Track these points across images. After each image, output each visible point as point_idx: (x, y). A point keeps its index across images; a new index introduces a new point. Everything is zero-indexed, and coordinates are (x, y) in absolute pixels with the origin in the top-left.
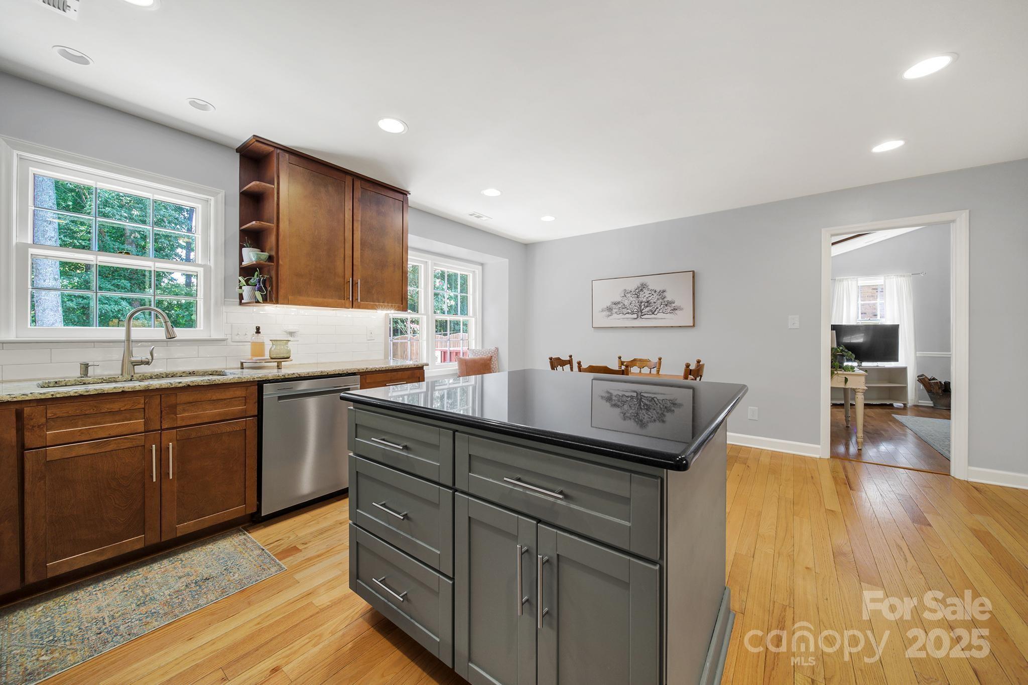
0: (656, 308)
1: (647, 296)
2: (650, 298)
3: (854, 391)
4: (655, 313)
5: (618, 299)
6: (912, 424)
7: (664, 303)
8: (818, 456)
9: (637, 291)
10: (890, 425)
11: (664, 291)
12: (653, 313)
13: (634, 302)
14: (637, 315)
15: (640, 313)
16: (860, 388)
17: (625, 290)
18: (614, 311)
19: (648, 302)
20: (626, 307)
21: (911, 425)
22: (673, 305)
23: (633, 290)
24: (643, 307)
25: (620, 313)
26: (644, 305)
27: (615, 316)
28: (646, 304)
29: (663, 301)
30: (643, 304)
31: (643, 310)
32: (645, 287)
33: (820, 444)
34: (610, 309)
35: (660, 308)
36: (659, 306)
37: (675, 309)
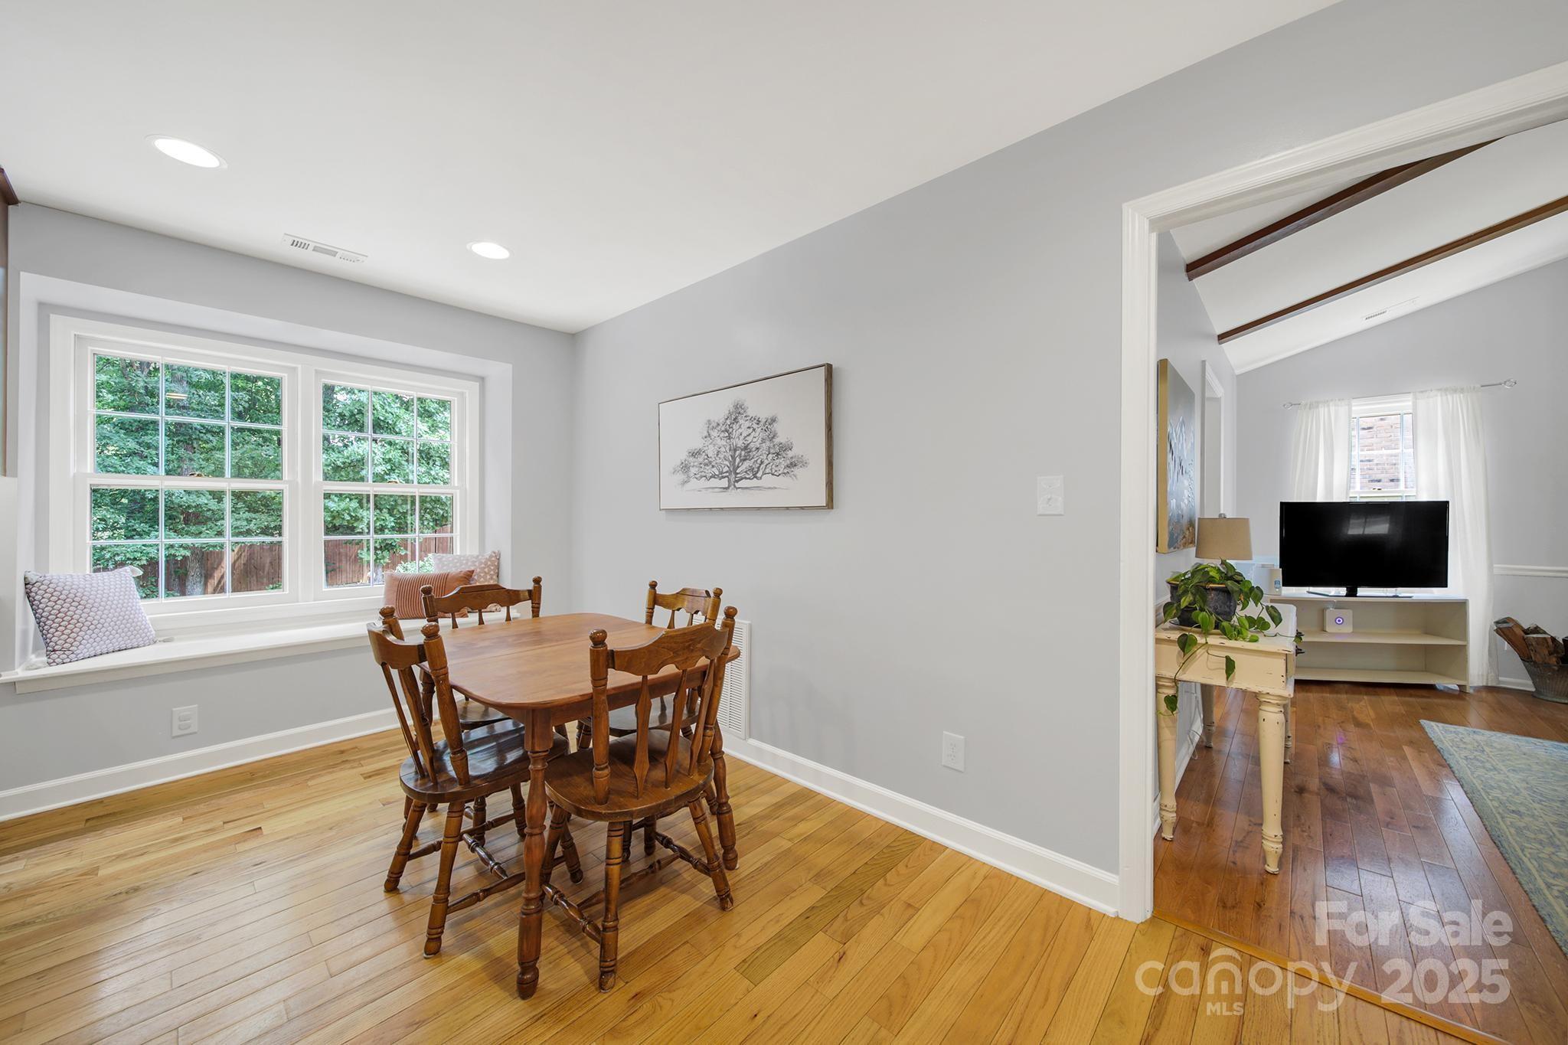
0: (759, 462)
1: (744, 434)
2: (749, 439)
3: (1253, 701)
4: (759, 475)
5: (698, 444)
6: (1466, 758)
7: (772, 451)
8: (1110, 910)
9: (728, 422)
10: (1404, 758)
11: (774, 420)
12: (755, 476)
13: (723, 449)
14: (729, 481)
15: (733, 477)
16: (1271, 691)
17: (709, 421)
18: (693, 470)
19: (746, 448)
20: (710, 462)
21: (1463, 763)
22: (790, 454)
23: (721, 421)
24: (738, 460)
25: (701, 477)
26: (740, 455)
27: (694, 483)
28: (743, 453)
29: (772, 445)
30: (738, 453)
31: (738, 467)
32: (742, 411)
33: (1116, 872)
34: (685, 467)
35: (766, 462)
36: (765, 456)
37: (793, 465)
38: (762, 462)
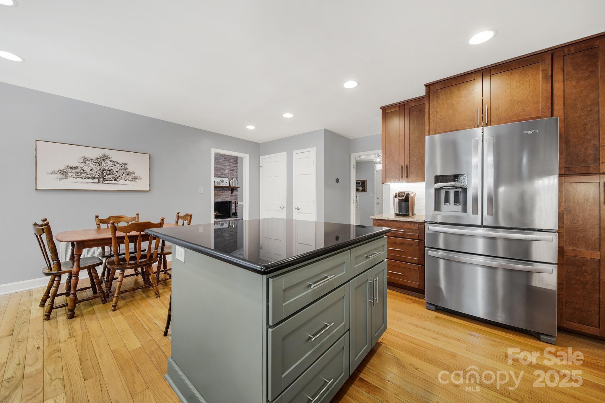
1: (109, 166)
2: (112, 168)
4: (117, 180)
5: (75, 164)
9: (99, 160)
11: (126, 164)
13: (95, 169)
14: (99, 181)
15: (102, 179)
17: (84, 157)
18: (70, 174)
19: (110, 170)
20: (85, 172)
22: (134, 175)
23: (93, 159)
25: (77, 177)
26: (106, 173)
27: (70, 179)
29: (125, 171)
31: (105, 176)
32: (108, 158)
34: (63, 172)
35: (122, 176)
36: (121, 175)
37: (135, 178)
38: (119, 176)
